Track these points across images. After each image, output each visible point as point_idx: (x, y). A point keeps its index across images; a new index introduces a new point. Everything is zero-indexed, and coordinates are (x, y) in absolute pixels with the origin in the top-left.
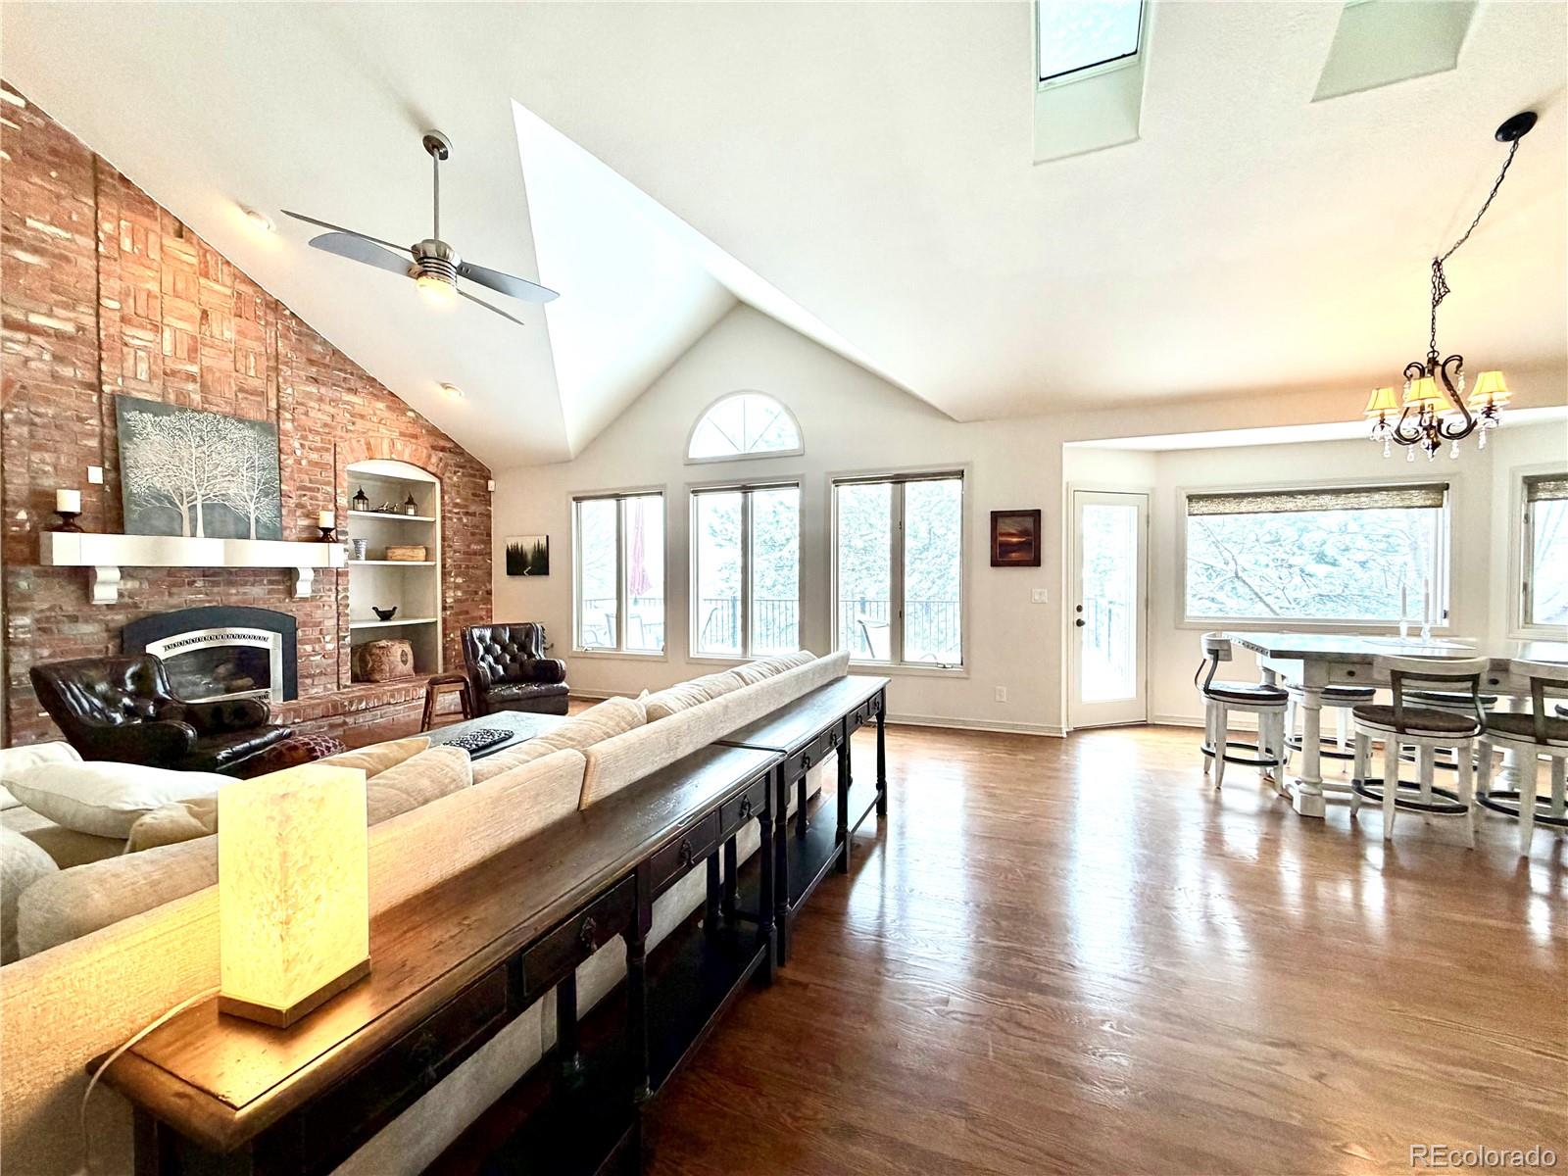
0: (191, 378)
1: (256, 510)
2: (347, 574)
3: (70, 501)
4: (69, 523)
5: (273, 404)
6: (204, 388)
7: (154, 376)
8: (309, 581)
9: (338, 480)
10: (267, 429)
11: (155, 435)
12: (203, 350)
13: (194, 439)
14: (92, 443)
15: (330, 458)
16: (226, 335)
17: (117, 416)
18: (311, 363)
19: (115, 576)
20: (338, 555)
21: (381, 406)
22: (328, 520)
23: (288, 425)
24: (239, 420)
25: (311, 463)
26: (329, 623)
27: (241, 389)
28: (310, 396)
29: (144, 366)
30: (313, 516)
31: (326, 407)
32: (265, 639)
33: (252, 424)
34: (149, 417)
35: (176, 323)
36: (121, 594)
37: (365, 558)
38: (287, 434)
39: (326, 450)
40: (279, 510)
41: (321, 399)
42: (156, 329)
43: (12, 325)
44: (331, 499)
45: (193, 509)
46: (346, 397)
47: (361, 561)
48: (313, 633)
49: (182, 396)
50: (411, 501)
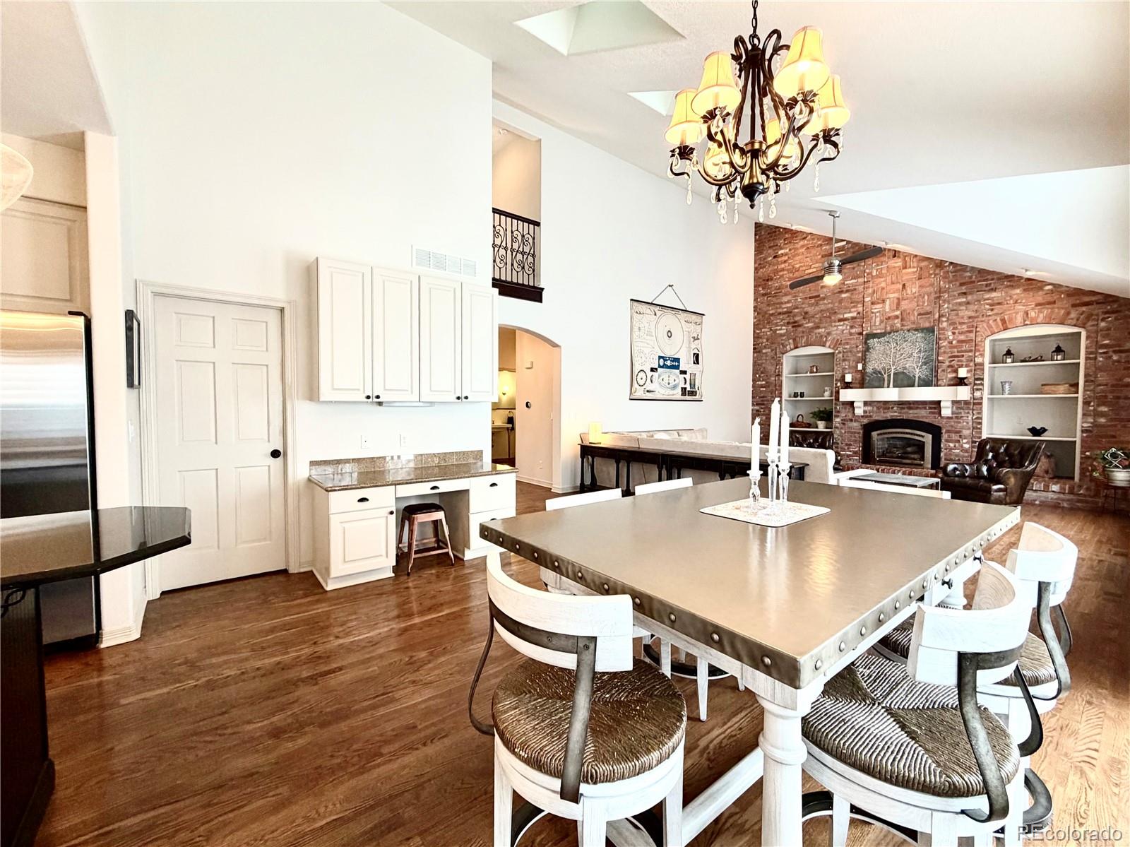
0: (897, 317)
1: (920, 372)
2: (981, 404)
3: (848, 378)
4: (847, 386)
5: (937, 316)
6: (902, 320)
7: (881, 322)
8: (949, 407)
9: (977, 348)
10: (931, 330)
11: (878, 346)
12: (903, 303)
13: (893, 345)
14: (860, 355)
15: (972, 335)
16: (914, 290)
17: (866, 343)
18: (962, 284)
19: (861, 404)
20: (963, 393)
21: (1018, 291)
22: (963, 373)
23: (945, 324)
24: (916, 330)
25: (959, 341)
26: (966, 432)
27: (919, 314)
28: (960, 304)
29: (878, 319)
30: (956, 371)
31: (971, 307)
32: (923, 437)
33: (922, 330)
34: (876, 340)
35: (891, 296)
36: (865, 412)
37: (1009, 394)
38: (944, 329)
39: (971, 332)
40: (935, 371)
41: (968, 303)
42: (884, 301)
43: (840, 320)
44: (972, 359)
45: (889, 376)
46: (987, 296)
47: (1006, 396)
48: (954, 437)
49: (892, 326)
50: (1059, 350)
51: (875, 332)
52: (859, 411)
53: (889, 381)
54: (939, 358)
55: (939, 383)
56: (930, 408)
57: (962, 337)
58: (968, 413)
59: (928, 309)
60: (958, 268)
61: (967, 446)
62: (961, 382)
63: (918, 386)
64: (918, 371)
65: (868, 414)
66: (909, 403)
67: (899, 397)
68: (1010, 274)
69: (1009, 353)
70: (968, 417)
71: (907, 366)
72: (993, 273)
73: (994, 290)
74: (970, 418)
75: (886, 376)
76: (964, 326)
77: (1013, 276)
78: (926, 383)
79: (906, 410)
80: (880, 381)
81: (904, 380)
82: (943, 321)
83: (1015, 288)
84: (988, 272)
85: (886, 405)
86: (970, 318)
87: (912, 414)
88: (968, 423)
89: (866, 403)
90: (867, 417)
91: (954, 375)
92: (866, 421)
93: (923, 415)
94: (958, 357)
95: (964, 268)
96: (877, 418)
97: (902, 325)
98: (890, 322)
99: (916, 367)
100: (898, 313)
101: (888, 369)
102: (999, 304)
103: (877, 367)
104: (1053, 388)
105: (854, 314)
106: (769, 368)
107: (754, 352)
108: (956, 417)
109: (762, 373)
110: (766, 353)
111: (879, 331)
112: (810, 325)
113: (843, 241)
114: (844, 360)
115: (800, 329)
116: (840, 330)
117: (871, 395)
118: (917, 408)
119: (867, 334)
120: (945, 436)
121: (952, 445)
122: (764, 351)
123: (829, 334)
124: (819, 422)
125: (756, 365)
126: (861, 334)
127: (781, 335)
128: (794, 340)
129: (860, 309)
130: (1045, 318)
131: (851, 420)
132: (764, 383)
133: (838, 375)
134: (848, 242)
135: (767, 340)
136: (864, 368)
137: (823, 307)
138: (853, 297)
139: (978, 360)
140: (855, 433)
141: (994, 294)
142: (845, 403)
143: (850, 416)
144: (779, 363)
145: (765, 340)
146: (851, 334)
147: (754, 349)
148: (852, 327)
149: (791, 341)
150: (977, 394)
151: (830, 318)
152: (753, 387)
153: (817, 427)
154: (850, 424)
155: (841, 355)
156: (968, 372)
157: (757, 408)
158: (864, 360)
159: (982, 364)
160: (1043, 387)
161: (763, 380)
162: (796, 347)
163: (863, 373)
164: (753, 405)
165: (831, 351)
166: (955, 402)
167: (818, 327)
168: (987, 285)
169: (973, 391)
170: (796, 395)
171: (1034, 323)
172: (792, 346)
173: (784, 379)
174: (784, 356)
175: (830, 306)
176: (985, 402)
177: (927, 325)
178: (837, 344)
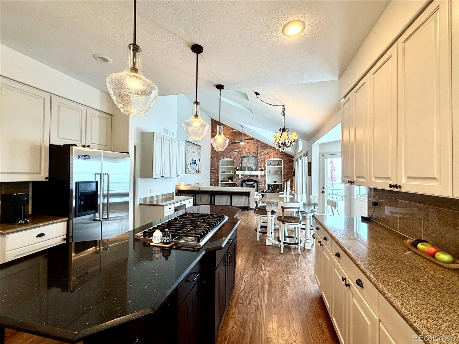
0: (249, 153)
1: (254, 167)
2: (266, 176)
3: (238, 168)
4: (237, 170)
5: (257, 154)
7: (245, 153)
9: (265, 162)
10: (256, 157)
11: (244, 160)
12: (250, 149)
13: (248, 160)
14: (240, 162)
15: (264, 159)
16: (252, 146)
17: (242, 159)
18: (262, 146)
20: (263, 173)
21: (272, 150)
23: (259, 156)
24: (253, 156)
26: (263, 183)
27: (253, 153)
28: (262, 151)
32: (255, 184)
33: (254, 157)
34: (244, 158)
35: (247, 147)
36: (242, 177)
40: (257, 167)
41: (263, 151)
43: (235, 152)
46: (266, 150)
47: (270, 174)
48: (261, 184)
49: (247, 155)
50: (278, 164)
52: (240, 177)
53: (247, 169)
54: (258, 164)
55: (258, 170)
56: (256, 177)
57: (262, 159)
58: (263, 178)
59: (255, 151)
60: (261, 143)
61: (263, 186)
62: (262, 170)
63: (254, 171)
66: (251, 175)
67: (249, 174)
68: (270, 146)
69: (270, 164)
71: (251, 165)
73: (267, 149)
76: (262, 157)
80: (245, 169)
81: (251, 169)
84: (267, 145)
85: (246, 176)
86: (263, 155)
87: (252, 178)
88: (263, 180)
89: (242, 175)
91: (261, 168)
92: (242, 180)
93: (254, 178)
94: (261, 164)
96: (244, 179)
97: (250, 155)
101: (247, 166)
102: (269, 152)
103: (244, 166)
104: (278, 172)
105: (239, 151)
106: (215, 164)
107: (211, 159)
108: (261, 179)
109: (213, 165)
110: (215, 159)
111: (245, 156)
112: (227, 152)
113: (236, 130)
114: (236, 163)
115: (225, 153)
116: (235, 154)
117: (243, 173)
119: (242, 156)
120: (259, 184)
121: (260, 186)
123: (232, 155)
124: (229, 180)
125: (211, 162)
126: (240, 156)
127: (219, 154)
128: (223, 156)
129: (240, 149)
130: (277, 157)
131: (238, 180)
132: (214, 168)
133: (235, 167)
135: (215, 155)
136: (241, 166)
137: (231, 147)
138: (239, 146)
139: (265, 165)
140: (239, 183)
141: (268, 150)
142: (237, 175)
143: (238, 178)
144: (218, 162)
146: (238, 156)
147: (211, 157)
148: (238, 154)
150: (265, 173)
151: (233, 151)
153: (228, 182)
155: (235, 161)
156: (264, 168)
158: (241, 163)
159: (266, 166)
160: (276, 172)
162: (224, 158)
165: (233, 160)
166: (261, 175)
167: (229, 153)
168: (266, 148)
170: (223, 172)
171: (275, 157)
172: (222, 158)
173: (220, 167)
174: (220, 160)
175: (233, 147)
177: (255, 155)
178: (235, 158)
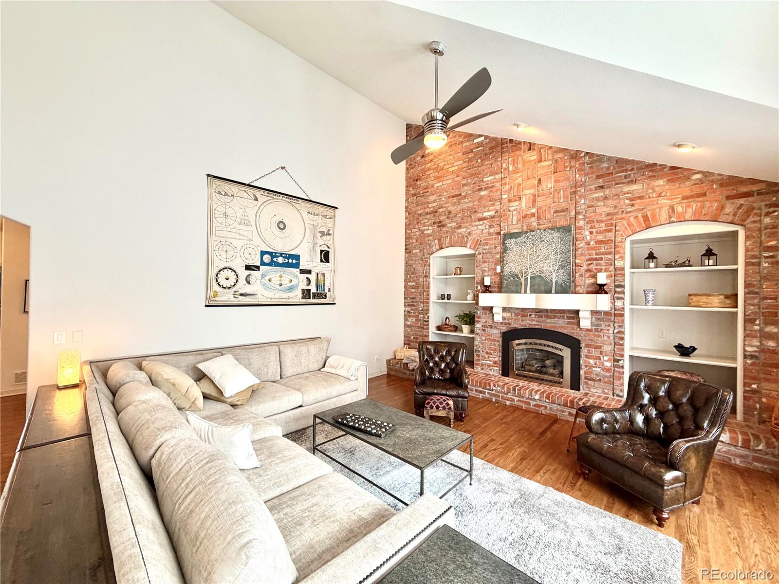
2: (622, 315)
3: (487, 282)
4: (487, 289)
5: (573, 213)
6: (538, 218)
7: (519, 220)
8: (588, 318)
9: (616, 249)
10: (567, 229)
11: (515, 248)
12: (538, 199)
13: (530, 245)
14: (498, 256)
15: (611, 235)
16: (549, 186)
17: (503, 243)
18: (598, 177)
19: (500, 310)
20: (603, 302)
21: (661, 182)
22: (602, 278)
23: (581, 223)
24: (552, 229)
25: (597, 242)
26: (607, 348)
27: (556, 212)
28: (598, 199)
29: (515, 218)
30: (594, 276)
31: (609, 202)
32: (561, 350)
33: (558, 229)
34: (513, 240)
35: (527, 192)
36: (504, 318)
37: (653, 305)
38: (580, 228)
39: (609, 231)
40: (572, 275)
41: (606, 198)
42: (520, 198)
43: (480, 220)
44: (611, 263)
45: (526, 279)
46: (626, 189)
47: (650, 307)
48: (595, 353)
49: (529, 225)
50: (709, 253)
51: (512, 231)
52: (498, 318)
53: (526, 285)
54: (577, 261)
55: (578, 289)
56: (568, 318)
57: (600, 237)
58: (609, 326)
59: (564, 205)
60: (595, 159)
61: (608, 364)
62: (600, 289)
63: (556, 293)
64: (554, 275)
65: (507, 321)
66: (547, 311)
67: (536, 305)
68: (651, 162)
69: (651, 256)
70: (608, 330)
71: (544, 269)
72: (633, 162)
74: (611, 332)
75: (523, 280)
76: (603, 225)
77: (655, 164)
78: (563, 289)
79: (544, 319)
80: (517, 286)
81: (541, 286)
82: (580, 219)
83: (657, 179)
84: (627, 162)
85: (523, 312)
86: (608, 215)
87: (549, 324)
88: (609, 337)
89: (505, 309)
90: (506, 324)
91: (592, 281)
92: (504, 329)
93: (561, 325)
94: (596, 259)
95: (600, 158)
96: (515, 326)
97: (539, 224)
98: (527, 221)
99: (552, 271)
100: (534, 210)
101: (526, 272)
102: (641, 198)
103: (514, 270)
104: (704, 299)
105: (492, 213)
106: (418, 268)
107: (405, 253)
108: (596, 329)
109: (412, 274)
110: (416, 254)
111: (516, 231)
112: (453, 224)
113: (481, 136)
114: (484, 262)
115: (444, 229)
116: (480, 230)
117: (509, 300)
118: (555, 317)
119: (504, 234)
120: (584, 351)
121: (592, 362)
122: (414, 251)
123: (470, 234)
124: (464, 326)
125: (407, 265)
126: (499, 234)
127: (429, 235)
128: (439, 240)
129: (498, 207)
130: (695, 213)
131: (491, 327)
132: (414, 284)
133: (478, 279)
134: (486, 137)
135: (417, 240)
136: (502, 271)
137: (465, 206)
138: (492, 194)
139: (619, 264)
140: (494, 340)
141: (634, 187)
142: (484, 308)
143: (490, 322)
144: (426, 264)
145: (414, 241)
146: (490, 234)
147: (406, 249)
148: (490, 227)
149: (436, 241)
150: (619, 304)
151: (471, 217)
152: (405, 287)
153: (461, 331)
154: (489, 330)
155: (480, 257)
156: (608, 277)
157: (408, 309)
158: (501, 262)
159: (623, 269)
160: (688, 300)
161: (414, 281)
162: (441, 248)
163: (501, 275)
164: (405, 306)
165: (471, 252)
166: (594, 313)
167: (460, 227)
168: (625, 177)
169: (614, 299)
170: (442, 297)
171: (681, 220)
172: (438, 247)
173: (431, 280)
174: (432, 256)
175: (471, 204)
176: (627, 313)
177: (563, 223)
178: (477, 244)
